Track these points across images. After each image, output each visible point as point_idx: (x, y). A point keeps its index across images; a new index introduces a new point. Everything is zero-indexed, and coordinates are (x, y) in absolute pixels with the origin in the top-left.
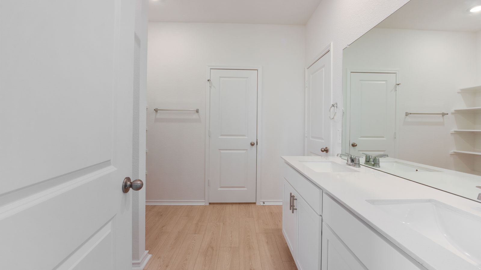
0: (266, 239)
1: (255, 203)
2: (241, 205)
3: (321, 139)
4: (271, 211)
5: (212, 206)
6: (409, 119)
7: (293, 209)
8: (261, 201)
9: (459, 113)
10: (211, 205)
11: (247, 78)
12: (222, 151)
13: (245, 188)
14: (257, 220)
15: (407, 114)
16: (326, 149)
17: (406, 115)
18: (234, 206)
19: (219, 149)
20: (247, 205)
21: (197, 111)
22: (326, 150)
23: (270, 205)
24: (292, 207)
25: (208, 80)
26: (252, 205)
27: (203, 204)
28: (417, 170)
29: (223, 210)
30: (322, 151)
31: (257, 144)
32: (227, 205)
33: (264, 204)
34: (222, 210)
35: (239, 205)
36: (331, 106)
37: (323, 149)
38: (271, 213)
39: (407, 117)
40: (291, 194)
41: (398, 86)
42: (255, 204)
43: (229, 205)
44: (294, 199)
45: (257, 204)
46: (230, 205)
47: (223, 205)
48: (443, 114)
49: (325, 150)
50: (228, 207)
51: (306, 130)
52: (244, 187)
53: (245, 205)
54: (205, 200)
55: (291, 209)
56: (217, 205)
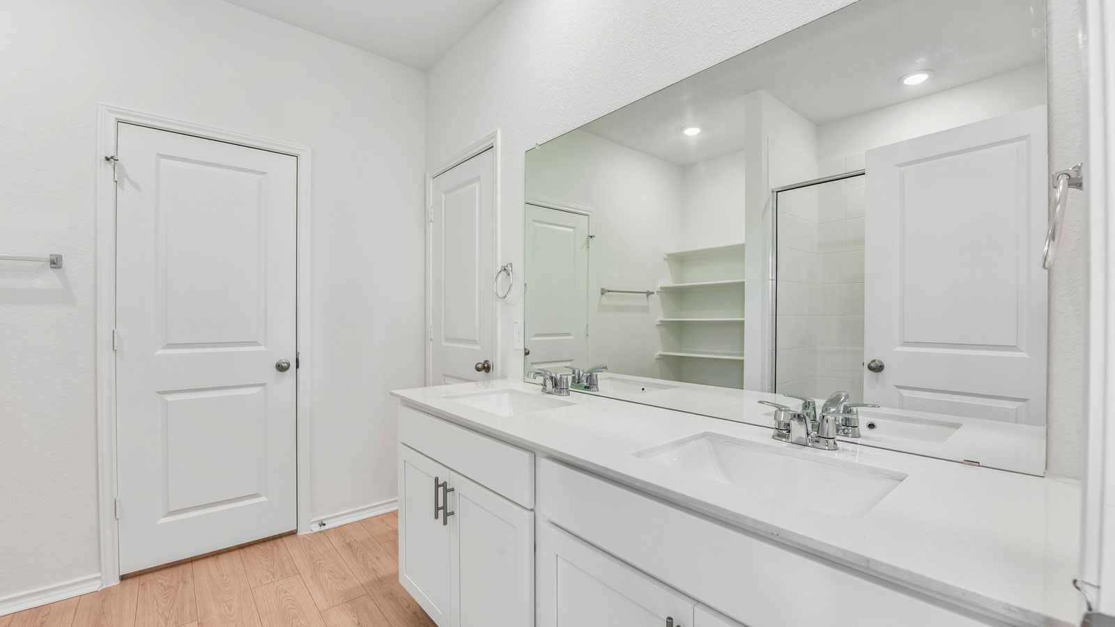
0: (354, 616)
1: (293, 533)
2: (247, 549)
3: (473, 342)
4: (348, 541)
5: (133, 584)
6: (606, 301)
7: (446, 515)
8: (312, 521)
9: (667, 291)
10: (129, 582)
11: (263, 173)
12: (170, 398)
13: (261, 496)
14: (312, 577)
15: (603, 292)
16: (486, 365)
17: (602, 294)
18: (224, 559)
19: (158, 393)
20: (268, 545)
21: (53, 262)
22: (486, 368)
23: (340, 527)
24: (443, 511)
25: (107, 159)
26: (285, 539)
27: (95, 587)
28: (643, 389)
29: (185, 583)
30: (478, 370)
31: (297, 367)
32: (196, 564)
33: (323, 528)
34: (182, 584)
35: (241, 550)
36: (499, 269)
37: (480, 366)
38: (349, 545)
39: (604, 296)
40: (437, 480)
41: (590, 240)
42: (293, 536)
43: (202, 562)
44: (446, 491)
45: (298, 534)
46: (209, 559)
47: (181, 568)
48: (648, 293)
49: (484, 368)
50: (202, 568)
51: (431, 324)
52: (256, 495)
53: (262, 547)
54: (100, 570)
55: (436, 517)
56: (157, 575)
